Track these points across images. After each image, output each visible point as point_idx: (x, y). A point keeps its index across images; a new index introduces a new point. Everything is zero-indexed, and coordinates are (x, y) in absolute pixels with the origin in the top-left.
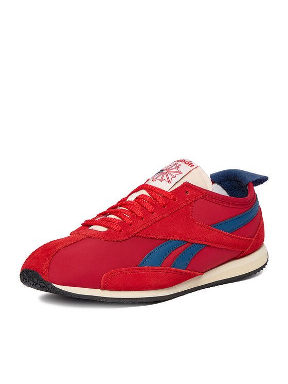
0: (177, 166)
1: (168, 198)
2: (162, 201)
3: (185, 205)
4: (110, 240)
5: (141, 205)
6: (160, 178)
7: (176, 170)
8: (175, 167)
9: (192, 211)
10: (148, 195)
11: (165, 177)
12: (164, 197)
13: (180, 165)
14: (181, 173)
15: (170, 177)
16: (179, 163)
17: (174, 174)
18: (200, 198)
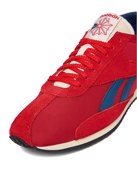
0: (107, 20)
1: (108, 48)
2: (104, 51)
3: (120, 50)
4: (74, 96)
5: (90, 58)
6: (97, 32)
7: (107, 24)
8: (105, 21)
9: (125, 54)
10: (93, 48)
11: (101, 31)
12: (104, 47)
13: (109, 19)
14: (112, 25)
15: (105, 30)
16: (108, 17)
17: (107, 27)
18: (128, 41)
